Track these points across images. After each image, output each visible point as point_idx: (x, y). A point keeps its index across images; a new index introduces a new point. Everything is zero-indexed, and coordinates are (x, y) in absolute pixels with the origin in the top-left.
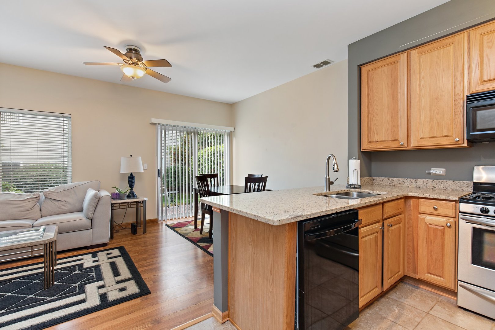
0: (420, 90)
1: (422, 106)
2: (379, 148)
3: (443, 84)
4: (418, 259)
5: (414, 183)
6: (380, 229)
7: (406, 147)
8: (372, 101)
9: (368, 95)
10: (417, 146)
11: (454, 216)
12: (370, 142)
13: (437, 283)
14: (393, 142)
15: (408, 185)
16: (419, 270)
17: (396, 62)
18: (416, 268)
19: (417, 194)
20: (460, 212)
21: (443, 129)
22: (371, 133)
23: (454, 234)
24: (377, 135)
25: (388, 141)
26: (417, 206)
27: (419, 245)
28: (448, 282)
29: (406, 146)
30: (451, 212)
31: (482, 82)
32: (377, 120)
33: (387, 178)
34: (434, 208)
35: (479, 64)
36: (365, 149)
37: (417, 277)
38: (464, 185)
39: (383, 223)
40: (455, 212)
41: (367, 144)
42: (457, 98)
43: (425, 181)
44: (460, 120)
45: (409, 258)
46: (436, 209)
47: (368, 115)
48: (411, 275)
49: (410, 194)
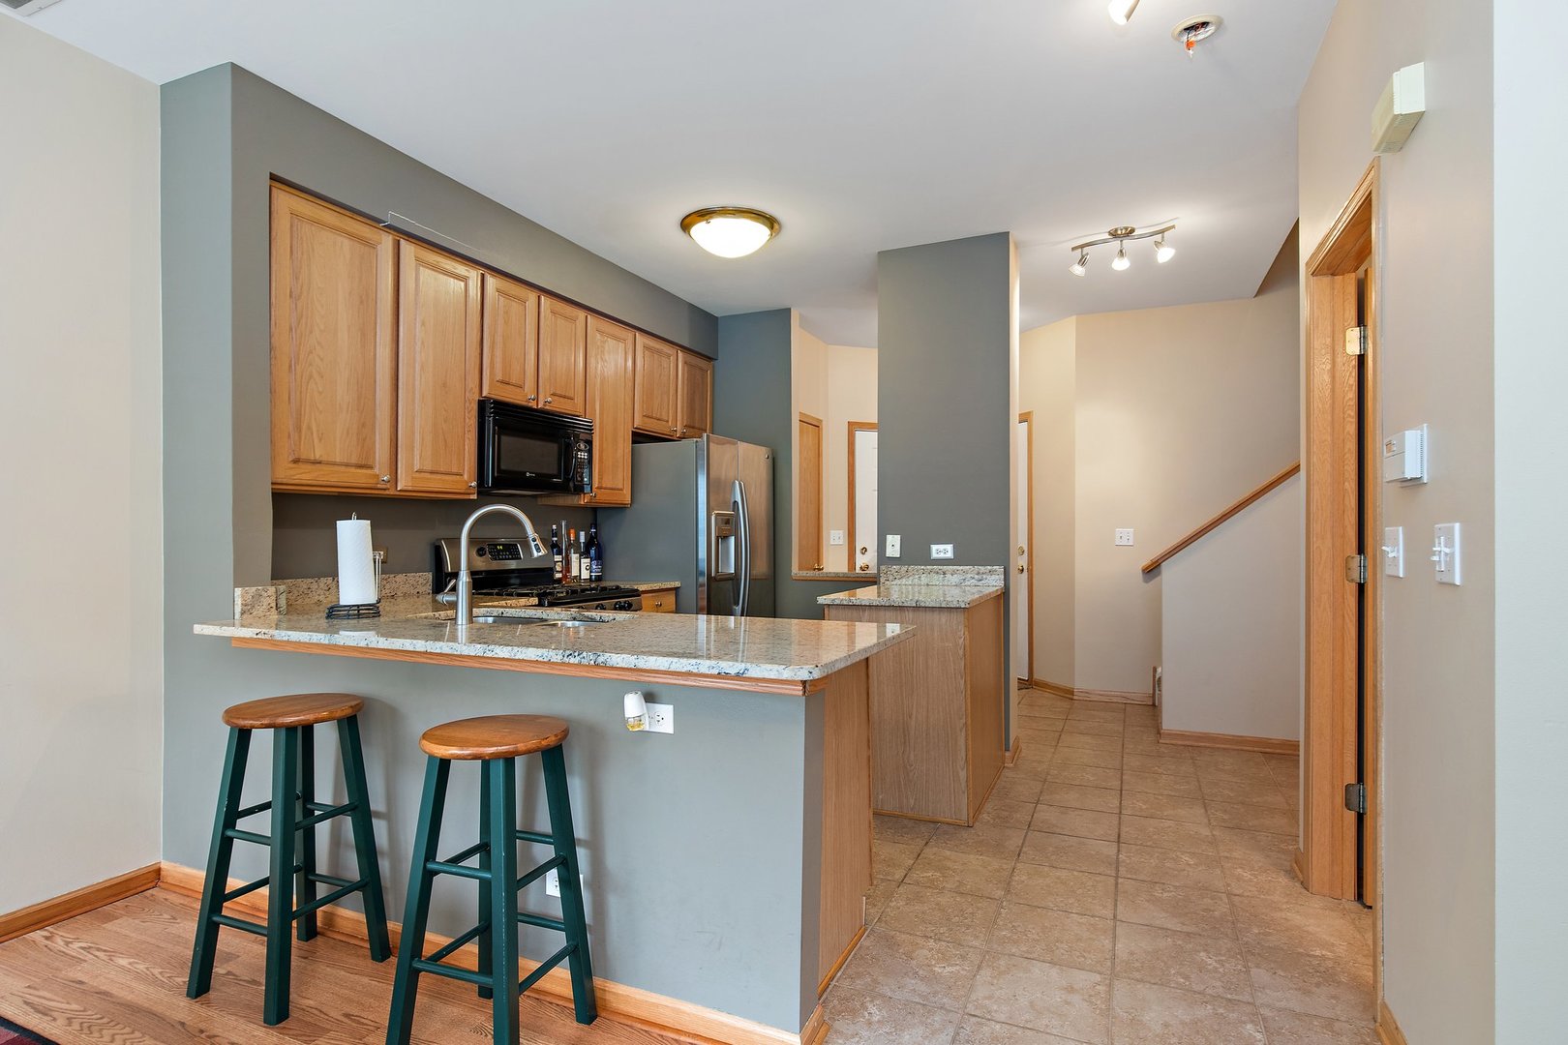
2: (324, 483)
7: (387, 489)
8: (306, 324)
9: (293, 296)
10: (411, 489)
12: (297, 461)
14: (361, 471)
17: (371, 245)
21: (453, 457)
22: (302, 431)
24: (320, 440)
25: (347, 465)
31: (497, 381)
32: (321, 393)
36: (280, 481)
38: (421, 580)
41: (286, 464)
47: (292, 367)
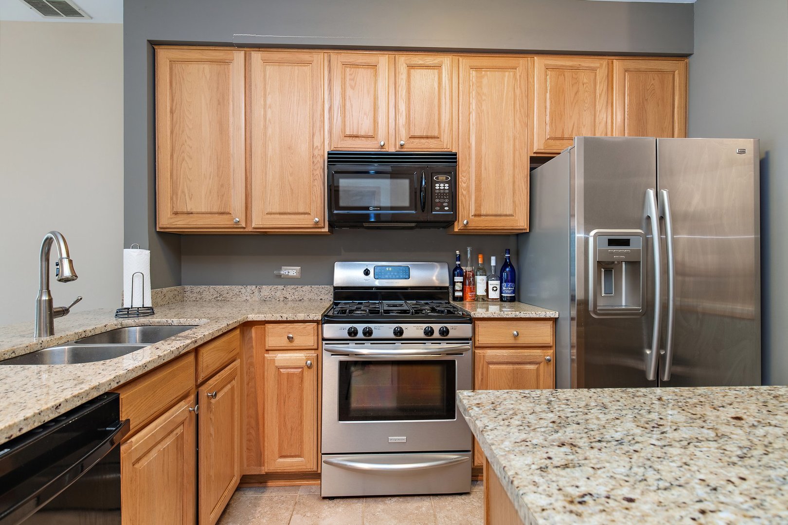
0: (265, 127)
1: (269, 156)
2: (195, 226)
3: (298, 125)
4: (264, 437)
5: (256, 293)
6: (190, 411)
7: (244, 228)
8: (180, 126)
9: (172, 112)
10: (261, 226)
11: (315, 347)
12: (176, 213)
13: (294, 469)
14: (221, 216)
15: (248, 298)
16: (266, 456)
17: (226, 62)
18: (261, 455)
19: (263, 315)
20: (324, 339)
21: (299, 201)
22: (177, 195)
23: (316, 377)
24: (191, 199)
25: (211, 213)
26: (263, 337)
27: (266, 410)
28: (309, 462)
29: (244, 226)
30: (311, 341)
31: (345, 137)
32: (190, 169)
33: (211, 286)
34: (288, 338)
35: (341, 108)
36: (165, 226)
37: (265, 470)
38: (323, 291)
39: (198, 392)
40: (317, 340)
41: (169, 216)
42: (316, 152)
43: (273, 288)
44: (320, 189)
45: (249, 440)
46: (290, 339)
47: (172, 156)
48: (254, 471)
49: (252, 317)
